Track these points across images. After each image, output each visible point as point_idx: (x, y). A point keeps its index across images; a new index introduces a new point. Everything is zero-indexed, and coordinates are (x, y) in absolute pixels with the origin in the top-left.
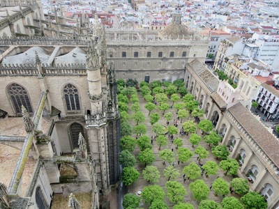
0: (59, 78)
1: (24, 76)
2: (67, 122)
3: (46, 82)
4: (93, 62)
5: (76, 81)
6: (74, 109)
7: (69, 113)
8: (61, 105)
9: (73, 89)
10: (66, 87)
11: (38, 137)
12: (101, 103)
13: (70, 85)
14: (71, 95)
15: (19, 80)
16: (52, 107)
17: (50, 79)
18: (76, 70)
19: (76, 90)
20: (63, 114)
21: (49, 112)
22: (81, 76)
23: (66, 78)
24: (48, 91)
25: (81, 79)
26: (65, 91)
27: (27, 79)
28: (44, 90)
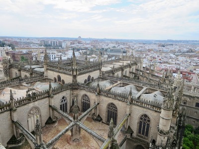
0: (140, 108)
1: (119, 100)
2: (135, 142)
3: (131, 108)
4: (169, 104)
5: (151, 114)
6: (143, 134)
7: (139, 136)
8: (135, 128)
9: (147, 119)
10: (142, 116)
11: (113, 144)
12: (166, 138)
13: (146, 116)
14: (144, 123)
15: (116, 102)
16: (129, 126)
17: (134, 107)
18: (154, 106)
19: (149, 121)
20: (135, 135)
21: (126, 129)
22: (156, 111)
23: (145, 110)
24: (130, 115)
25: (156, 114)
26: (141, 119)
27: (120, 102)
28: (128, 113)
